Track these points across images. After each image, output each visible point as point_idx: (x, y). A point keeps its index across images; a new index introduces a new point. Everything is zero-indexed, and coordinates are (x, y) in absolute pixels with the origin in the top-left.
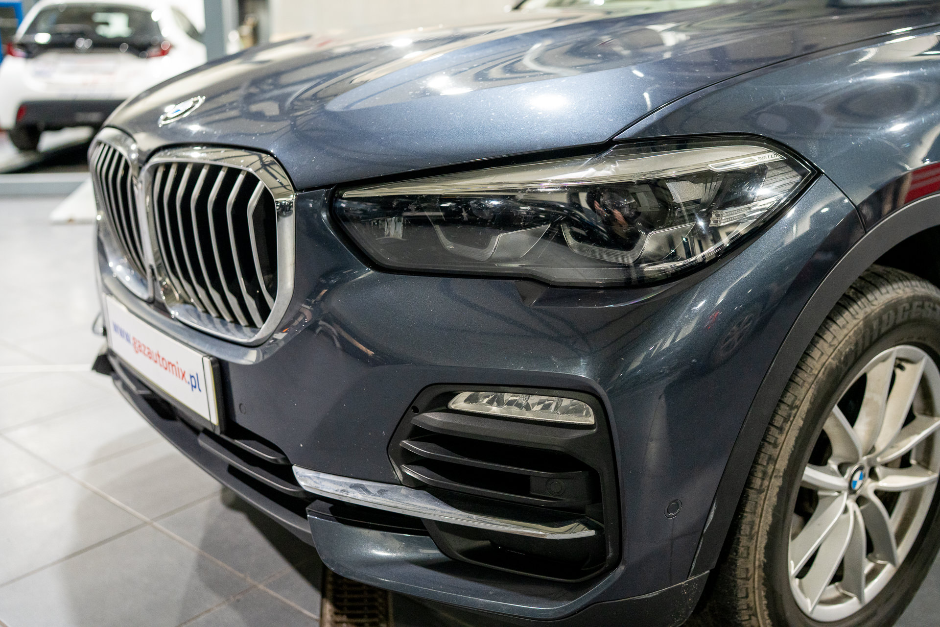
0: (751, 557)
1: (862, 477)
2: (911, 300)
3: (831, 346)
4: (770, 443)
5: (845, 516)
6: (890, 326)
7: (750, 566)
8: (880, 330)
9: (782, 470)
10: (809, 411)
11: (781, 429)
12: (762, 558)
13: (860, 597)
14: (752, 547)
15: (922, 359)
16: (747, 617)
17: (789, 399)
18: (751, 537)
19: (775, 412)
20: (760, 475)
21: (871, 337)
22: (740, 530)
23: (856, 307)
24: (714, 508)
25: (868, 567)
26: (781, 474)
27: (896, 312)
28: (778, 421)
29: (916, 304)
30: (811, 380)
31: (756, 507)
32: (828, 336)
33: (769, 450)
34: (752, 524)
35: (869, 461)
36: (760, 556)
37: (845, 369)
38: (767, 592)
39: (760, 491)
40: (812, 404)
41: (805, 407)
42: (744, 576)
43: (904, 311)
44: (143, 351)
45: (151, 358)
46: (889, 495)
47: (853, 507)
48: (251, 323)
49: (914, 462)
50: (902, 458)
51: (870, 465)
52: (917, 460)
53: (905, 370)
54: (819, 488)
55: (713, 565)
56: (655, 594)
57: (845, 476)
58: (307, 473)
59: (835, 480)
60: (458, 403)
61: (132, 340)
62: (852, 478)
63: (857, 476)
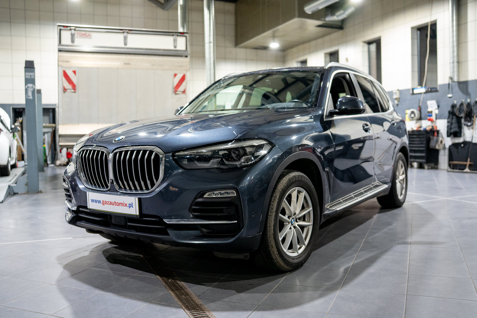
0: (270, 232)
1: (294, 221)
2: (299, 176)
3: (282, 184)
4: (271, 205)
5: (291, 230)
6: (294, 181)
7: (270, 234)
8: (292, 181)
9: (275, 211)
10: (279, 198)
11: (273, 202)
12: (273, 232)
13: (298, 253)
14: (270, 229)
15: (304, 191)
16: (271, 248)
17: (274, 195)
18: (270, 227)
20: (270, 212)
21: (291, 183)
22: (267, 225)
23: (286, 176)
24: (261, 216)
25: (299, 246)
26: (275, 212)
27: (296, 178)
28: (273, 200)
30: (278, 191)
31: (270, 220)
32: (281, 182)
33: (271, 206)
34: (270, 224)
35: (295, 217)
36: (272, 231)
37: (285, 189)
38: (275, 241)
39: (270, 216)
40: (279, 196)
41: (278, 197)
42: (269, 237)
43: (297, 178)
44: (107, 204)
45: (111, 204)
46: (301, 227)
47: (293, 228)
48: (147, 188)
49: (306, 220)
50: (303, 218)
51: (295, 218)
52: (307, 220)
53: (300, 194)
54: (284, 221)
55: (262, 231)
56: (251, 236)
57: (290, 219)
58: (168, 220)
59: (288, 219)
60: (206, 196)
61: (101, 202)
62: (291, 220)
63: (293, 220)
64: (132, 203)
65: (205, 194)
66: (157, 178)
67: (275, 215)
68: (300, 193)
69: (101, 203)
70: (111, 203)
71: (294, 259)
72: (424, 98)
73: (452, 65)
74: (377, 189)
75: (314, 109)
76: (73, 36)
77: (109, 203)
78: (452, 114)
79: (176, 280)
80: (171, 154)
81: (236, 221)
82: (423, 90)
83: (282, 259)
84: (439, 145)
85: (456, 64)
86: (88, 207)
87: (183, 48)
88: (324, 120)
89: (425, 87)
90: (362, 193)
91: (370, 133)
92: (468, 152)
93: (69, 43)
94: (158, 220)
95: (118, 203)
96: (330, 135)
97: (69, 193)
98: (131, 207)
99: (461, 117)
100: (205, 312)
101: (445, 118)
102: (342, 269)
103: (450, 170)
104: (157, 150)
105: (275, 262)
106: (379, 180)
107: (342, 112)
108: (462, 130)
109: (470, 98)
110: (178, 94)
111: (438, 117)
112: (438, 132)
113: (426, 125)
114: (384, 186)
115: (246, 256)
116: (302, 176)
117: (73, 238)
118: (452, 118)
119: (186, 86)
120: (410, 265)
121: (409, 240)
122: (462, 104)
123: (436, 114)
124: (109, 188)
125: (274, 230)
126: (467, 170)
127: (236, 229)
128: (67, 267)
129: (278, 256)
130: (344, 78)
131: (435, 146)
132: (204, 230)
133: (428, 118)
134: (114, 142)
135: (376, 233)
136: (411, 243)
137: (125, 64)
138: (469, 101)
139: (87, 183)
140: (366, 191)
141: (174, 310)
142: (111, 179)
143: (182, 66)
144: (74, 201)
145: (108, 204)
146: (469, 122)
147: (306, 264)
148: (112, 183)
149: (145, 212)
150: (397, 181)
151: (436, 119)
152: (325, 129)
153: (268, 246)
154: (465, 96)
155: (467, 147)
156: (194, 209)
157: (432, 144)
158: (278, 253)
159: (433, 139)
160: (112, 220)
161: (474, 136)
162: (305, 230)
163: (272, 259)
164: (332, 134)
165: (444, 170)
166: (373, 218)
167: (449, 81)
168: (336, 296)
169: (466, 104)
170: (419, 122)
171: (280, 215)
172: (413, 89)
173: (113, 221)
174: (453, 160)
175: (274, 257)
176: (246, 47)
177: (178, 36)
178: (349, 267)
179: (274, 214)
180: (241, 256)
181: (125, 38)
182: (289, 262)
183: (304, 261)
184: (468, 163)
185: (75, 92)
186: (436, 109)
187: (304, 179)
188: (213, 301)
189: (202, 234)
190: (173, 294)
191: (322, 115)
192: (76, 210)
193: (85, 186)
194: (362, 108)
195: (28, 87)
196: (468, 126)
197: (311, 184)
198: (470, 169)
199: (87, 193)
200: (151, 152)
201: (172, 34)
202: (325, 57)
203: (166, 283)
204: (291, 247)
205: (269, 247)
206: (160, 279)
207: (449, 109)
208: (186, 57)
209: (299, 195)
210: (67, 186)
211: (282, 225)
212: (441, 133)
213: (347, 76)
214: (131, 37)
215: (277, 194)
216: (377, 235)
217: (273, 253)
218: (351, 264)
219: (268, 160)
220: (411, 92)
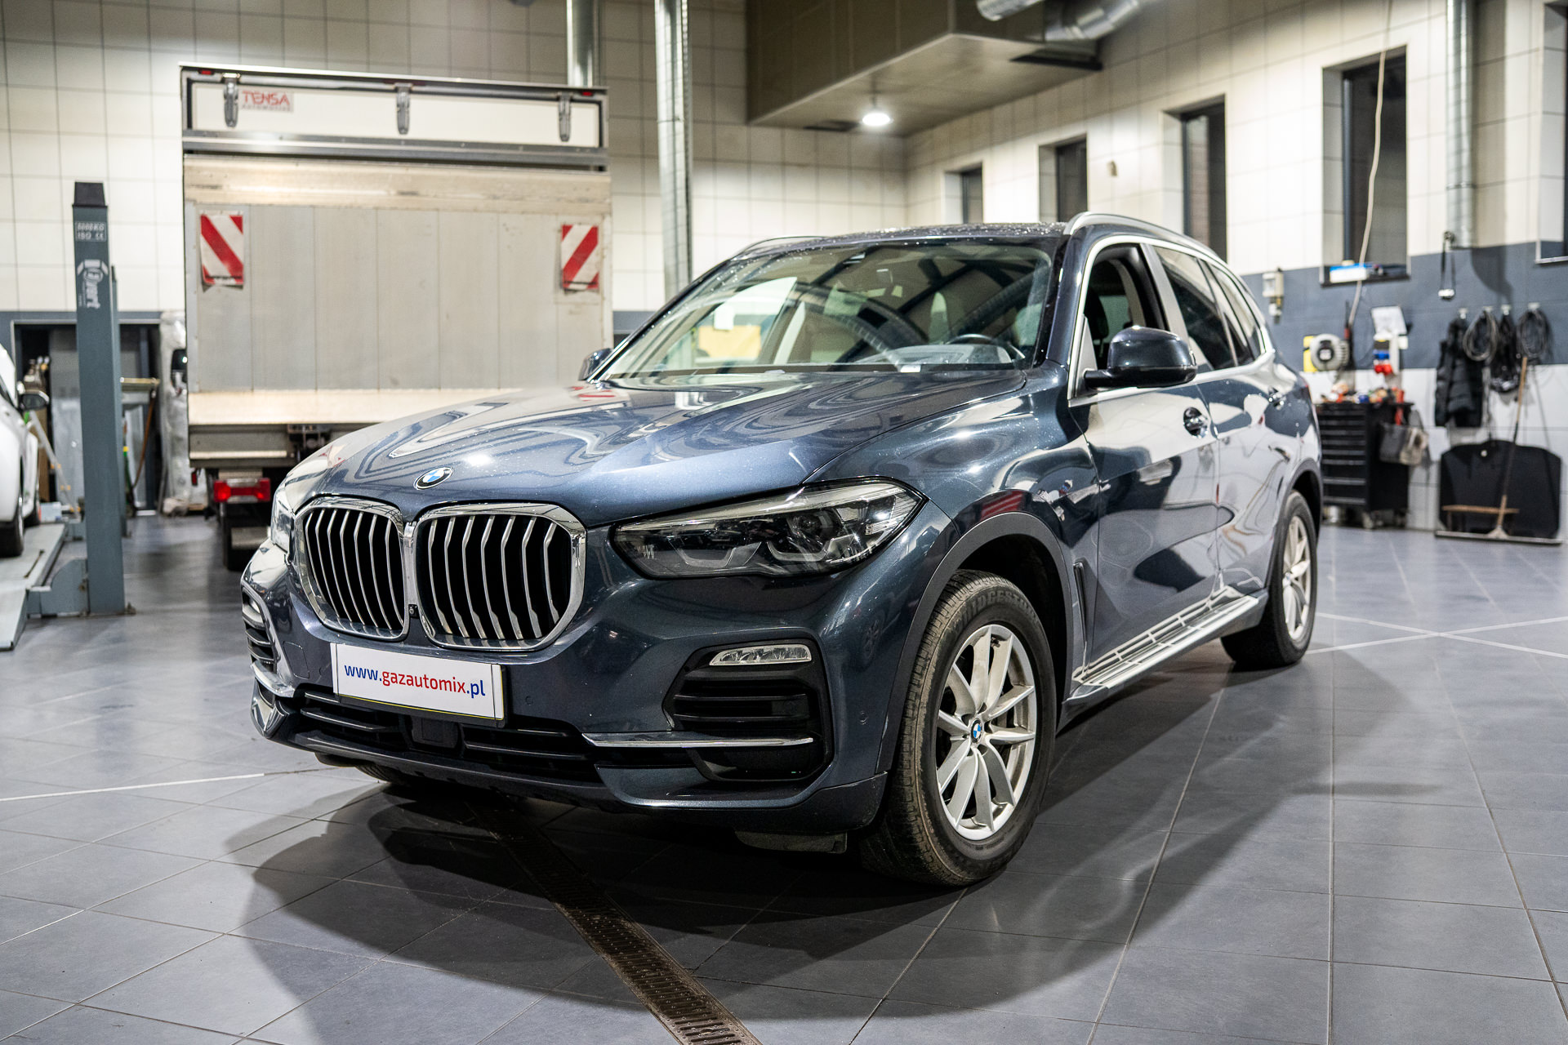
0: (912, 768)
1: (980, 729)
2: (997, 589)
3: (946, 618)
4: (915, 685)
5: (971, 757)
6: (983, 606)
7: (912, 775)
8: (977, 609)
10: (937, 661)
11: (921, 675)
12: (919, 769)
13: (991, 827)
14: (912, 761)
15: (1010, 637)
16: (914, 818)
17: (924, 654)
18: (910, 752)
19: (915, 664)
20: (911, 707)
21: (972, 613)
22: (903, 748)
23: (959, 592)
24: (887, 720)
25: (994, 807)
27: (987, 597)
28: (919, 669)
29: (999, 592)
30: (936, 641)
31: (912, 731)
32: (944, 612)
33: (915, 689)
34: (910, 743)
35: (983, 716)
36: (918, 766)
37: (957, 634)
38: (925, 795)
39: (913, 719)
40: (939, 656)
41: (935, 658)
42: (909, 783)
43: (992, 595)
44: (399, 681)
45: (412, 683)
46: (1001, 746)
47: (976, 751)
48: (529, 636)
49: (1016, 725)
50: (1008, 720)
51: (984, 720)
52: (1018, 723)
53: (999, 646)
54: (951, 733)
55: (889, 768)
56: (856, 784)
57: (967, 725)
58: (596, 735)
59: (961, 725)
60: (716, 661)
61: (380, 676)
62: (973, 728)
63: (976, 728)
64: (481, 681)
65: (713, 655)
66: (562, 605)
67: (926, 715)
68: (1000, 643)
69: (378, 679)
70: (411, 681)
71: (981, 848)
72: (1361, 299)
73: (1453, 192)
74: (1225, 611)
75: (1038, 369)
76: (230, 101)
77: (406, 678)
78: (1451, 351)
79: (617, 916)
80: (605, 530)
81: (810, 740)
82: (1359, 273)
83: (947, 851)
84: (1410, 453)
85: (1466, 192)
86: (335, 691)
87: (591, 141)
88: (1070, 406)
89: (1366, 266)
90: (1179, 629)
91: (1205, 438)
92: (1502, 478)
93: (220, 124)
94: (564, 735)
95: (434, 682)
96: (1088, 451)
97: (267, 640)
98: (477, 693)
99: (1482, 363)
100: (721, 1024)
101: (1428, 367)
102: (1128, 878)
103: (1443, 533)
104: (559, 515)
105: (925, 861)
106: (1230, 582)
107: (1122, 379)
108: (1485, 404)
109: (1510, 303)
110: (575, 291)
111: (1406, 362)
112: (1407, 408)
113: (1368, 384)
114: (1248, 601)
115: (836, 842)
116: (1006, 589)
117: (265, 775)
118: (1454, 367)
119: (600, 263)
120: (1336, 861)
121: (1329, 779)
122: (1483, 321)
123: (1401, 351)
124: (404, 631)
125: (924, 760)
126: (1498, 533)
127: (812, 762)
128: (265, 875)
129: (933, 842)
130: (1125, 260)
131: (1398, 456)
132: (712, 767)
133: (1376, 362)
134: (417, 486)
135: (1226, 753)
136: (1334, 790)
137: (403, 194)
138: (1506, 310)
139: (331, 616)
140: (1190, 622)
141: (626, 1017)
142: (410, 605)
143: (587, 201)
144: (283, 665)
145: (400, 683)
146: (1506, 379)
147: (1016, 862)
148: (415, 616)
149: (522, 709)
150: (1286, 582)
151: (1401, 367)
152: (1072, 432)
153: (905, 811)
154: (1493, 295)
155: (1498, 458)
156: (678, 701)
157: (1388, 448)
158: (935, 833)
159: (1392, 432)
160: (412, 731)
161: (1521, 425)
162: (1013, 755)
163: (915, 849)
164: (1091, 447)
165: (1425, 531)
166: (1210, 703)
167: (1444, 245)
168: (1118, 968)
169: (1496, 323)
170: (1346, 374)
171: (942, 714)
172: (1327, 270)
173: (417, 734)
174: (1453, 503)
175: (921, 845)
176: (781, 125)
177: (572, 100)
178: (1148, 871)
179: (923, 712)
180: (822, 844)
181: (402, 109)
182: (966, 858)
183: (1009, 854)
184: (1503, 510)
185: (241, 287)
186: (1401, 335)
187: (1013, 597)
188: (742, 986)
189: (706, 780)
190: (614, 965)
191: (1063, 388)
192: (292, 696)
193: (325, 623)
194: (1185, 368)
195: (85, 269)
196: (1502, 391)
197: (1031, 612)
198: (1507, 531)
199: (333, 646)
200: (542, 524)
201: (553, 95)
202: (1041, 160)
203: (588, 927)
204: (971, 811)
205: (906, 816)
206: (566, 914)
207: (1444, 335)
208: (601, 169)
209: (995, 648)
210: (258, 620)
211: (943, 745)
212: (1417, 413)
213: (1134, 253)
214: (420, 106)
215: (934, 651)
216: (1227, 759)
217: (921, 832)
218: (1155, 860)
219: (907, 543)
220: (1321, 279)
